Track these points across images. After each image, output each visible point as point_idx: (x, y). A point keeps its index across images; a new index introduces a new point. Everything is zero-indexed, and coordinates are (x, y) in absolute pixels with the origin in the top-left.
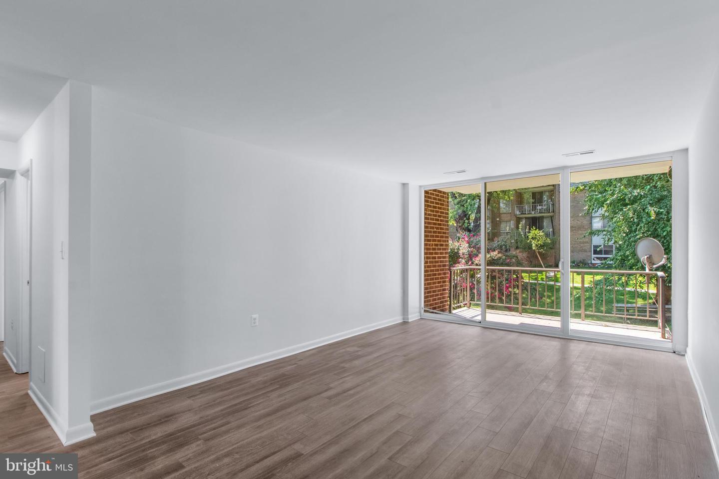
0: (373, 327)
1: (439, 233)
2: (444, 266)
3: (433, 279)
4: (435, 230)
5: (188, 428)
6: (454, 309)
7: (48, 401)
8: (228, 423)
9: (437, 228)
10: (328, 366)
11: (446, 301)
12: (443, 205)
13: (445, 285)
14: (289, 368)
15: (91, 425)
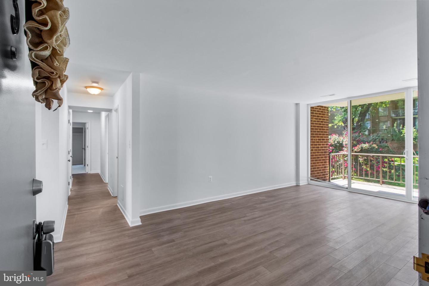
0: (277, 187)
1: (321, 132)
2: (326, 152)
3: (317, 160)
4: (319, 130)
5: (178, 226)
6: (332, 179)
7: (125, 209)
8: (195, 226)
9: (320, 129)
10: (248, 205)
11: (327, 174)
12: (324, 115)
13: (326, 165)
14: (227, 204)
15: (140, 219)
